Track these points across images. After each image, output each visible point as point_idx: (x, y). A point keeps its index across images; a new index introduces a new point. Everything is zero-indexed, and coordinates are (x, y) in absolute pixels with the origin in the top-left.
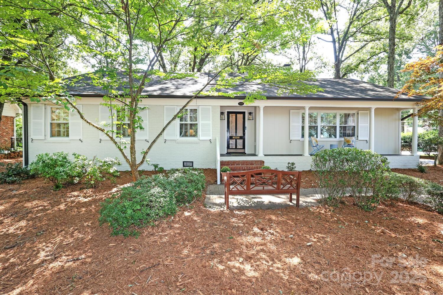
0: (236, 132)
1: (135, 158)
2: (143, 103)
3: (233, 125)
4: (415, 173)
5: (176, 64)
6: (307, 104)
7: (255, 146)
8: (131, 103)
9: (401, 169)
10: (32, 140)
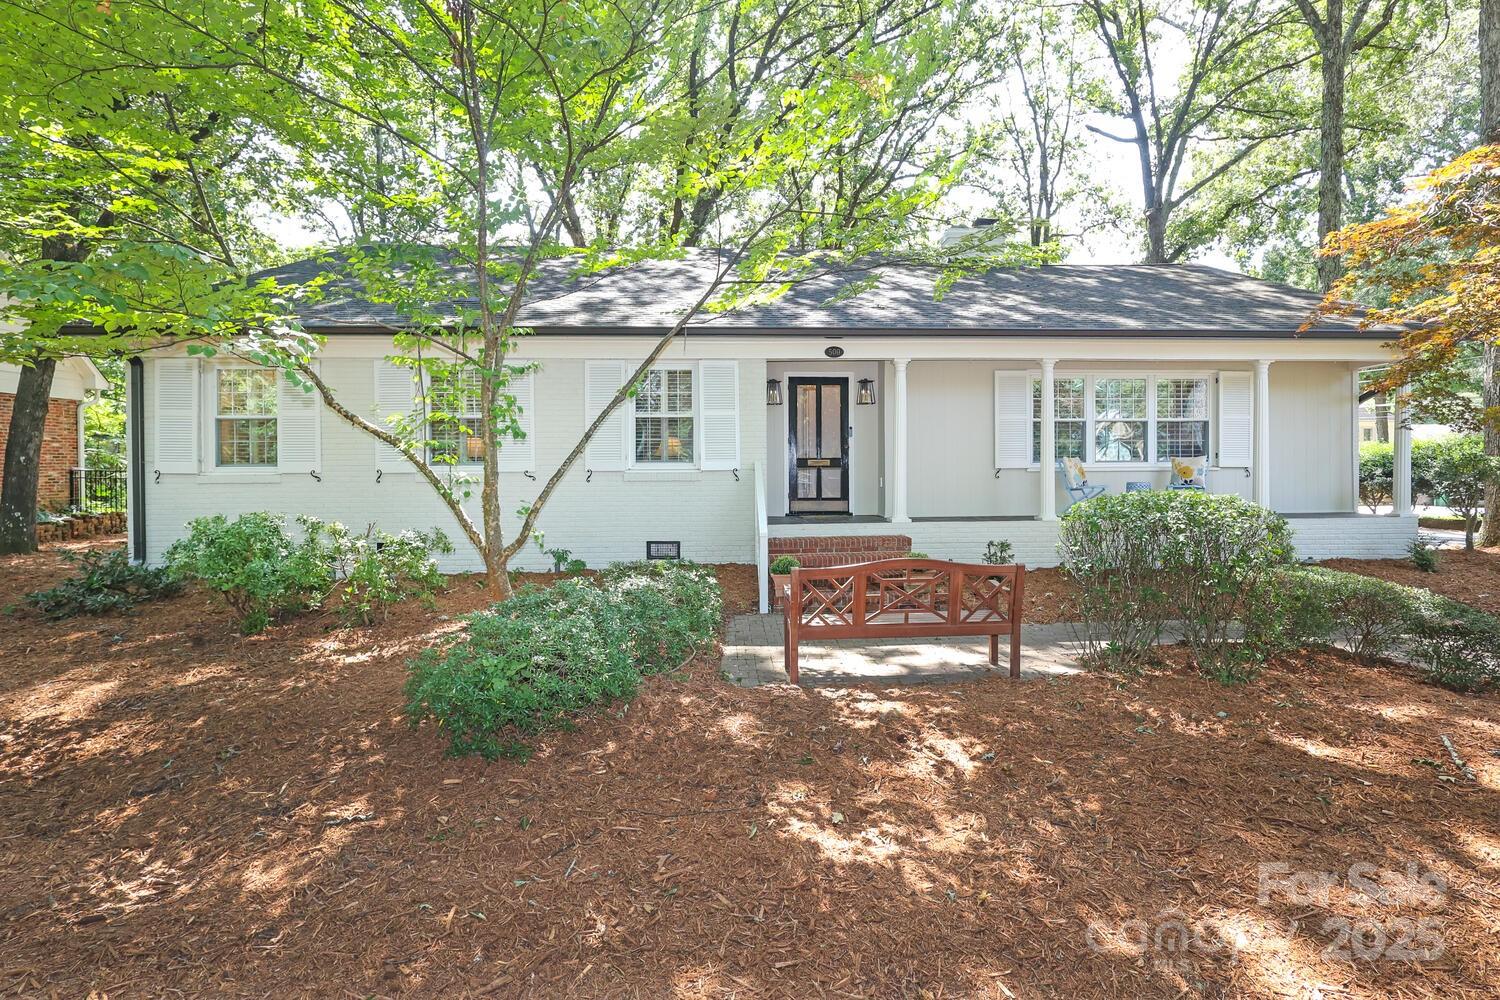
0: (819, 445)
1: (497, 529)
2: (521, 352)
3: (807, 421)
4: (1402, 571)
5: (613, 217)
6: (1050, 351)
7: (882, 492)
8: (485, 352)
9: (1360, 561)
10: (159, 475)
